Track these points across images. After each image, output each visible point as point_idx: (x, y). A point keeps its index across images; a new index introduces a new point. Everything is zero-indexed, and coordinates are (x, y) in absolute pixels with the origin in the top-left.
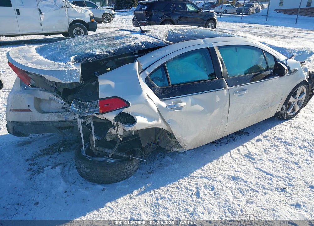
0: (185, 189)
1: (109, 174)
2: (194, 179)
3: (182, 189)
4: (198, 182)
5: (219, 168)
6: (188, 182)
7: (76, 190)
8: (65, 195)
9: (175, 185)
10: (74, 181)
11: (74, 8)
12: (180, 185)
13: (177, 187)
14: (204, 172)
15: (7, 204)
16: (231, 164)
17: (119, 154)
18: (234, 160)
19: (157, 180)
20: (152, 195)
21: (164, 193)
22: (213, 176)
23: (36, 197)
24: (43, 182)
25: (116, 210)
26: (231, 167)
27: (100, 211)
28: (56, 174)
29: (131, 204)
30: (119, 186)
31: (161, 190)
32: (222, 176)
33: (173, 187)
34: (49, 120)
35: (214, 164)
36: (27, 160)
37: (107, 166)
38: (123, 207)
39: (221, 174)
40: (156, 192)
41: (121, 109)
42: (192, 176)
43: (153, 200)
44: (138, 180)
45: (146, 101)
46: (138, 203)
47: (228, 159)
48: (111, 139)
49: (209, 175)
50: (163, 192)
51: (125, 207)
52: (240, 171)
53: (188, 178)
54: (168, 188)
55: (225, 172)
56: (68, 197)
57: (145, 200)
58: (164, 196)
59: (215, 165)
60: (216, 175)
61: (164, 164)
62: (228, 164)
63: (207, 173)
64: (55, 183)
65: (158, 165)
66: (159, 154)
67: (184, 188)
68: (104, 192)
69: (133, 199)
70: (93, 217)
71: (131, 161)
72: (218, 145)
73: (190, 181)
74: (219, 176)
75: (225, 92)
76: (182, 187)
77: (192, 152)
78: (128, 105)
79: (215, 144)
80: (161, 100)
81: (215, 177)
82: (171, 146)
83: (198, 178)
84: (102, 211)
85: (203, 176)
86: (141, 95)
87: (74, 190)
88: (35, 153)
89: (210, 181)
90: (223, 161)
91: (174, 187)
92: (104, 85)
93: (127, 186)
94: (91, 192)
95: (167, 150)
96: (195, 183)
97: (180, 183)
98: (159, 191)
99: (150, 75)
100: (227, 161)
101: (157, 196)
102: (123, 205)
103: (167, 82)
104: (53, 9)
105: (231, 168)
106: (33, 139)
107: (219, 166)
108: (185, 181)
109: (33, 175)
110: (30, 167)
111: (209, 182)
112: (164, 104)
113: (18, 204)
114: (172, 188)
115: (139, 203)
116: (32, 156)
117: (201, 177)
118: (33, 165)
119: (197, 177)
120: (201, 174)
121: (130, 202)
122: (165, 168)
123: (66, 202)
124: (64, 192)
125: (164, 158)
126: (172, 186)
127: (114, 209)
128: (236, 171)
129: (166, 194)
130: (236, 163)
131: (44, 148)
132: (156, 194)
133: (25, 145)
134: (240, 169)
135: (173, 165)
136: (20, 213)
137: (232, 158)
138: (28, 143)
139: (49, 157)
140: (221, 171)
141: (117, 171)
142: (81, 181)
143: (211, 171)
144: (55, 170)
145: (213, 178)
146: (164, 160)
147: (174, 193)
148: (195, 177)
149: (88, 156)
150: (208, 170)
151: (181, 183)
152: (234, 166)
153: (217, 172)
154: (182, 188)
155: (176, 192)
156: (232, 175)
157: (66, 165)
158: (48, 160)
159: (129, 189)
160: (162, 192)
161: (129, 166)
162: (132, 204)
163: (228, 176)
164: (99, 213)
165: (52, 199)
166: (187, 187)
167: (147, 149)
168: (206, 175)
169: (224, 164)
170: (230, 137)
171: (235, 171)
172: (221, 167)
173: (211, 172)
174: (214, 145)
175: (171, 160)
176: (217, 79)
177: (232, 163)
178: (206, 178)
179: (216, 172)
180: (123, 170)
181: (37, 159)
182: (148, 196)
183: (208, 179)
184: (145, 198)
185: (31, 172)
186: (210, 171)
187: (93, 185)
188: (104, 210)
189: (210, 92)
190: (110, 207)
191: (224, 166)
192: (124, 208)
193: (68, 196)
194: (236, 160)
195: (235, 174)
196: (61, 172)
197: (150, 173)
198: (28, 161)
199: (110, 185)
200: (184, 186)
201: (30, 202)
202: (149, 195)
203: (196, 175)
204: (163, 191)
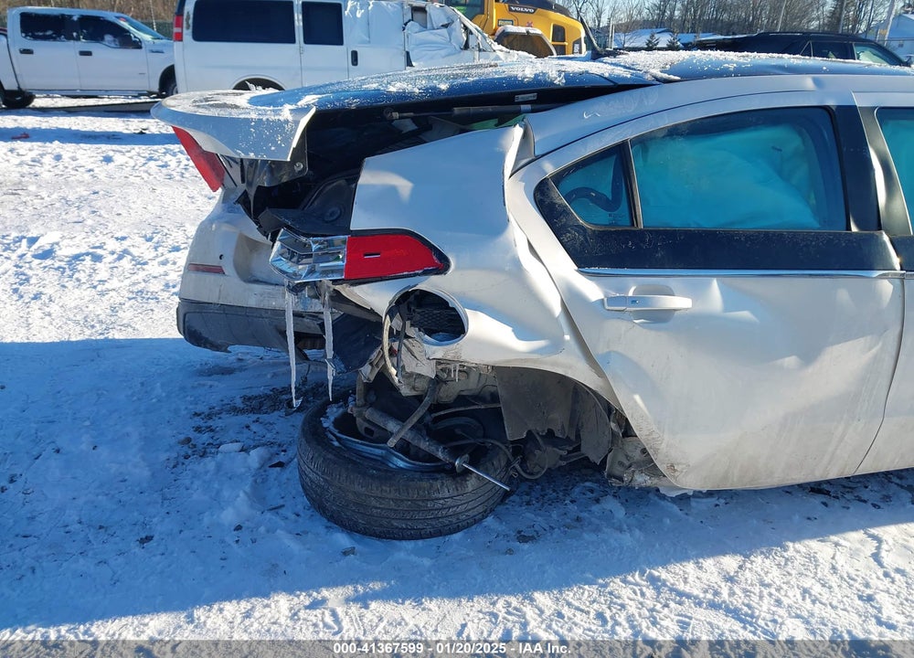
0: (630, 631)
1: (374, 503)
2: (680, 603)
3: (617, 628)
4: (690, 618)
5: (805, 592)
6: (652, 610)
7: (268, 531)
8: (230, 538)
9: (596, 606)
10: (281, 502)
11: (498, 53)
12: (614, 611)
13: (600, 616)
14: (731, 589)
15: (77, 518)
16: (867, 585)
17: (425, 445)
18: (886, 575)
19: (535, 570)
20: (495, 616)
21: (542, 623)
22: (763, 614)
23: (155, 520)
24: (197, 483)
25: (348, 631)
26: (860, 598)
27: (299, 619)
28: (243, 470)
29: (406, 624)
30: (402, 555)
31: (537, 607)
32: (808, 623)
33: (582, 611)
34: (261, 306)
35: (789, 568)
36: (196, 414)
37: (372, 476)
38: (377, 626)
39: (805, 614)
40: (515, 609)
41: (415, 275)
42: (676, 590)
43: (489, 635)
44: (472, 554)
45: (517, 263)
46: (434, 628)
47: (857, 566)
48: (414, 393)
49: (749, 606)
50: (540, 616)
51: (384, 628)
52: (900, 626)
53: (659, 593)
54: (566, 608)
55: (828, 613)
56: (235, 545)
57: (464, 626)
58: (535, 631)
59: (793, 572)
60: (782, 612)
61: (590, 523)
62: (852, 582)
63: (742, 595)
64: (226, 493)
65: (568, 521)
66: (588, 484)
67: (627, 625)
68: (344, 562)
69: (424, 609)
70: (268, 631)
71: (458, 479)
72: (837, 503)
73: (659, 607)
74: (791, 620)
75: (887, 287)
76: (619, 620)
77: (717, 505)
78: (441, 265)
79: (821, 498)
80: (581, 272)
81: (774, 621)
82: (627, 463)
83: (699, 604)
84: (304, 619)
85: (724, 602)
86: (501, 239)
87: (262, 529)
88: (226, 402)
89: (745, 628)
90: (834, 568)
91: (588, 613)
92: (373, 186)
93: (427, 562)
94: (309, 549)
95: (610, 476)
96: (678, 621)
97: (619, 601)
98: (524, 609)
99: (559, 178)
100: (853, 573)
101: (510, 625)
102: (381, 619)
103: (626, 213)
104: (443, 52)
105: (860, 603)
106: (242, 364)
107: (807, 583)
108: (641, 600)
109: (186, 457)
110: (192, 434)
111: (741, 631)
112: (592, 290)
113: (101, 527)
114: (578, 613)
115: (436, 631)
116: (214, 408)
117: (713, 606)
118: (200, 432)
119: (696, 597)
120: (716, 593)
121: (407, 619)
122: (586, 536)
123: (222, 559)
124: (233, 528)
125: (597, 501)
126: (582, 607)
127: (344, 624)
128: (880, 622)
129: (549, 627)
130: (892, 590)
131: (255, 392)
132: (510, 617)
133: (215, 377)
134: (901, 618)
135: (617, 535)
136: (90, 554)
137: (881, 564)
138: (225, 371)
139: (255, 419)
140: (808, 600)
141: (402, 501)
142: (300, 507)
143: (765, 592)
144: (246, 458)
145: (761, 622)
146: (595, 508)
147: (580, 631)
148: (689, 596)
149: (336, 432)
150: (752, 585)
151: (623, 606)
152: (877, 597)
153: (790, 602)
154: (617, 623)
155: (590, 630)
156: (854, 633)
157: (285, 451)
158: (248, 427)
159: (430, 572)
160: (536, 617)
161: (447, 495)
162: (411, 625)
163: (834, 630)
164: (290, 623)
165: (194, 537)
166: (640, 625)
167: (535, 455)
168: (738, 601)
169: (834, 581)
170: (902, 487)
171: (874, 620)
172: (817, 589)
173: (761, 597)
174: (817, 500)
175: (620, 512)
176: (854, 229)
177: (874, 582)
178: (734, 613)
179: (786, 601)
180: (423, 501)
181: (220, 418)
182: (481, 616)
183: (742, 621)
184: (467, 618)
185: (186, 448)
186: (761, 592)
187: (327, 527)
188: (310, 618)
189: (811, 275)
190: (334, 614)
191: (830, 587)
192: (377, 632)
193: (237, 541)
194: (898, 577)
195: (870, 633)
196: (260, 468)
197: (523, 538)
198: (197, 419)
199: (378, 543)
200: (630, 619)
201: (131, 531)
202: (485, 613)
203: (696, 592)
204: (542, 612)
